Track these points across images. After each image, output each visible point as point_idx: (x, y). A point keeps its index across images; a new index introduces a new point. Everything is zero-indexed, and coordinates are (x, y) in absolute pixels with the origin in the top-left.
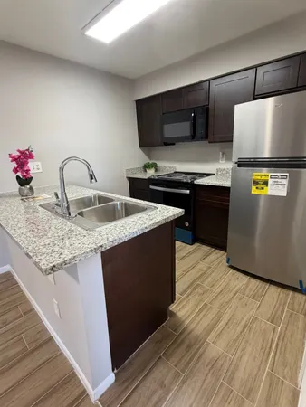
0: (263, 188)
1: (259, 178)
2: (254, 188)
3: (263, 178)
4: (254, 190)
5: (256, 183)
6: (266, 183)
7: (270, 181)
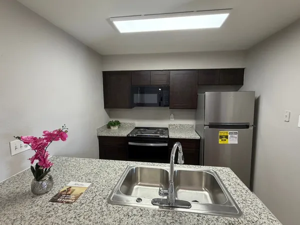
0: (225, 140)
1: (223, 134)
2: (220, 140)
3: (225, 134)
4: (220, 141)
5: (221, 137)
6: (227, 137)
7: (229, 136)
